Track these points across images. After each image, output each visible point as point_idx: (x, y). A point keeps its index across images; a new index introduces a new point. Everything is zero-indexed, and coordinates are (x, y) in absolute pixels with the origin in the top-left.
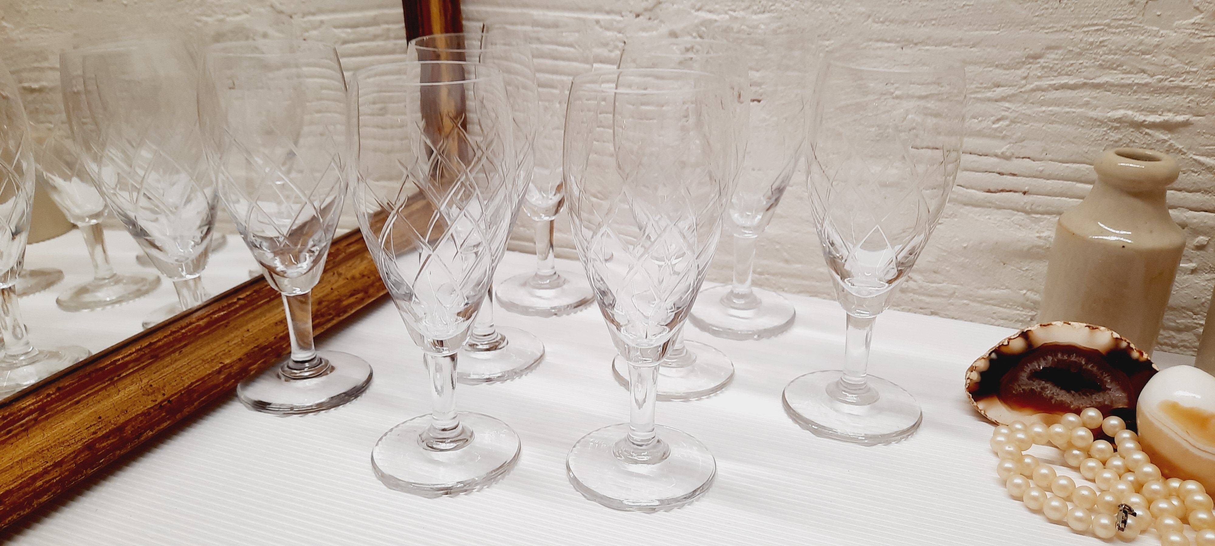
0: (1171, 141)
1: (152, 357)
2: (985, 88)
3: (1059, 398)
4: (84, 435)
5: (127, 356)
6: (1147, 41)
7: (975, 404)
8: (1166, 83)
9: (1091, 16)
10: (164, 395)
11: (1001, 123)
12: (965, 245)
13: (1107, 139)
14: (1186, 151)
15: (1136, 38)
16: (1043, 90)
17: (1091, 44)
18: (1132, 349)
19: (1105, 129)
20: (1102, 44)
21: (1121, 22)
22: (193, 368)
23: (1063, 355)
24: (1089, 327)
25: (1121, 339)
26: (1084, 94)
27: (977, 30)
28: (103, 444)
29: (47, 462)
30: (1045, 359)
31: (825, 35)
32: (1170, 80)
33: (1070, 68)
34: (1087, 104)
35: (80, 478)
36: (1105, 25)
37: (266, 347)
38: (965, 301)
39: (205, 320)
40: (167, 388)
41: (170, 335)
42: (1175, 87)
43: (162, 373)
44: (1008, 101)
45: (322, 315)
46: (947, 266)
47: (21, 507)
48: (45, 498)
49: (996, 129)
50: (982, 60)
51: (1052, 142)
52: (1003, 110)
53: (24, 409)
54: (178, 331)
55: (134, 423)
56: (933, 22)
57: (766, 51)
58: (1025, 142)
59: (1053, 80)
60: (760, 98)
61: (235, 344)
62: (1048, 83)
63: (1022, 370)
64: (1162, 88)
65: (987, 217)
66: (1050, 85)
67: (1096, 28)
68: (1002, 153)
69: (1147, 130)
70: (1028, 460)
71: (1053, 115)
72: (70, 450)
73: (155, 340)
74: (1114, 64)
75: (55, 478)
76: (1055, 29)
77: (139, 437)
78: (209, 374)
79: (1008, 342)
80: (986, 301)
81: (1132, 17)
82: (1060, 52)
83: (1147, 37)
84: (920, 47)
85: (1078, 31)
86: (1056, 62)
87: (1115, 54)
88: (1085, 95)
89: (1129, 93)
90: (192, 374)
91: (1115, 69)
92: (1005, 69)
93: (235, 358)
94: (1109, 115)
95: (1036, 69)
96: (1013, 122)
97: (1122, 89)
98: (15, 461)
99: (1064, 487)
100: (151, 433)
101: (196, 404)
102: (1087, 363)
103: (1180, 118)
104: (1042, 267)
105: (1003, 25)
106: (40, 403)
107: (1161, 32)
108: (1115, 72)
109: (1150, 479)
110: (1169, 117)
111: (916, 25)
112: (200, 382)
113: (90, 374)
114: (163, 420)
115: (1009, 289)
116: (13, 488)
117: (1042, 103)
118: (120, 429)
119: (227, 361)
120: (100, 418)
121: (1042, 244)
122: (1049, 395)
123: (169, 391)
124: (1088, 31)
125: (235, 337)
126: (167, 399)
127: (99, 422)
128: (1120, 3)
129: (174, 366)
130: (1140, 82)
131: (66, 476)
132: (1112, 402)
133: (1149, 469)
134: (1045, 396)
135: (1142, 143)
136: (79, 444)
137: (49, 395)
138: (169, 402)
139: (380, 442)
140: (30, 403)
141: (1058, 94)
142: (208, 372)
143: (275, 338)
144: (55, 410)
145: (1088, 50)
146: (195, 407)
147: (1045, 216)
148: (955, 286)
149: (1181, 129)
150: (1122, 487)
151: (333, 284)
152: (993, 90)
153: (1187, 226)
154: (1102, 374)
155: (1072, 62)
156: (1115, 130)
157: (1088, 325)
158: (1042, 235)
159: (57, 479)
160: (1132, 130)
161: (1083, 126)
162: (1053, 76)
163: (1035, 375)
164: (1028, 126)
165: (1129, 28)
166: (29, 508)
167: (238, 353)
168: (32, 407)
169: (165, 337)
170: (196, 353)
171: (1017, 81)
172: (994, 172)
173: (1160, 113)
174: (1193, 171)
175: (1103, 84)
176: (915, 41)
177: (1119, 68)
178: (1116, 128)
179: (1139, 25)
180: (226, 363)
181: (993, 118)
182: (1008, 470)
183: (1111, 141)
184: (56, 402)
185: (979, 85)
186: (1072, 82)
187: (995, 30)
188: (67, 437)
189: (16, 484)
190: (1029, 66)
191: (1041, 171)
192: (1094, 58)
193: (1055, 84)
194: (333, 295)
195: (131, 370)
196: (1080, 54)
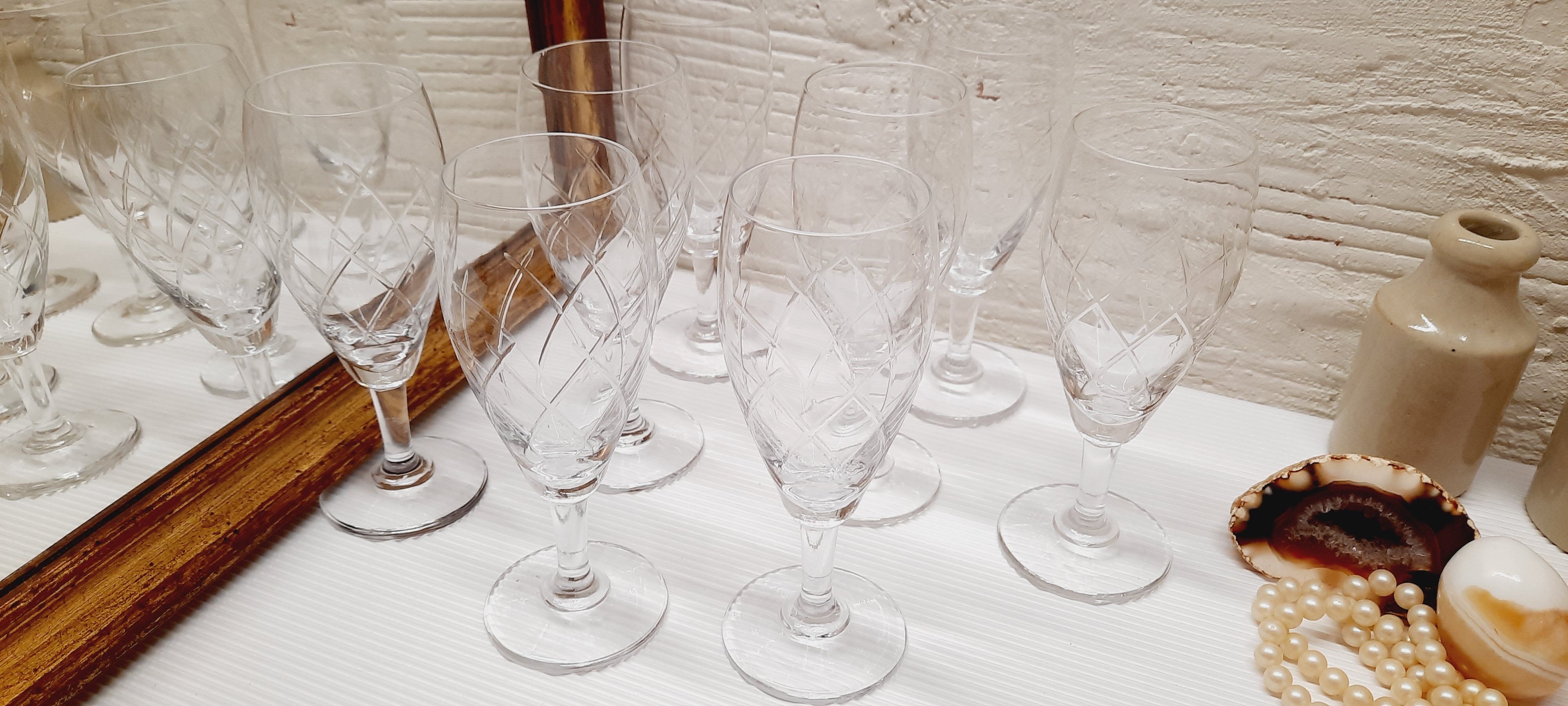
0: (1539, 193)
1: (210, 483)
2: (1299, 104)
3: (1346, 551)
4: (134, 589)
5: (179, 487)
6: (1523, 58)
7: (1239, 548)
8: (1543, 116)
9: (1452, 19)
10: (229, 523)
11: (1315, 151)
12: (1254, 304)
13: (1454, 184)
14: (1557, 207)
15: (1509, 53)
16: (1376, 113)
17: (1447, 57)
18: (1444, 498)
19: (1453, 170)
20: (1462, 58)
21: (1492, 30)
22: (263, 482)
23: (1355, 498)
24: (1393, 465)
25: (1433, 485)
26: (1431, 121)
27: (1294, 26)
28: (158, 599)
29: (92, 631)
30: (1332, 501)
31: (1088, 17)
32: (1547, 113)
33: (1415, 87)
34: (1432, 135)
35: (132, 645)
36: (1469, 33)
37: (353, 442)
38: (1248, 371)
39: (275, 423)
40: (231, 515)
41: (231, 451)
42: (1553, 123)
43: (225, 496)
44: (1328, 124)
45: (424, 388)
46: (1228, 327)
47: (64, 691)
48: (92, 676)
49: (1308, 159)
50: (1298, 67)
51: (1381, 181)
52: (1320, 135)
53: (56, 576)
54: (241, 444)
55: (193, 567)
56: (1236, 11)
57: (1007, 32)
58: (1345, 178)
59: (1391, 100)
60: (995, 95)
61: (314, 443)
62: (1383, 103)
63: (1302, 511)
64: (1536, 123)
65: (1286, 270)
66: (1386, 107)
67: (1457, 36)
68: (1313, 190)
69: (1509, 177)
70: (1294, 641)
71: (1385, 146)
72: (119, 611)
73: (213, 461)
74: (1475, 85)
75: (104, 649)
76: (1400, 34)
77: (199, 583)
78: (284, 489)
79: (1289, 476)
80: (1274, 372)
81: (1508, 24)
82: (1404, 64)
83: (1524, 53)
84: (1215, 42)
85: (1431, 38)
86: (1398, 77)
87: (1478, 73)
88: (1431, 123)
89: (1491, 126)
90: (262, 491)
91: (1476, 93)
92: (1327, 81)
93: (314, 462)
94: (1460, 152)
95: (1370, 85)
96: (1331, 151)
97: (1481, 120)
98: (52, 635)
99: (1334, 684)
100: (216, 575)
101: (269, 530)
102: (1385, 510)
103: (1555, 164)
104: (1352, 338)
105: (1330, 22)
106: (76, 565)
107: (1546, 48)
108: (1475, 96)
109: (1442, 682)
110: (1540, 161)
111: (1213, 12)
112: (273, 501)
113: (134, 518)
114: (230, 556)
115: (1306, 360)
116: (52, 670)
117: (1372, 130)
118: (178, 576)
119: (305, 468)
120: (152, 564)
121: (1354, 309)
122: (1333, 547)
123: (235, 518)
124: (1446, 39)
125: (314, 433)
126: (233, 530)
127: (152, 570)
128: (1494, 4)
129: (239, 484)
130: (1508, 113)
131: (115, 646)
132: (1411, 561)
133: (1443, 669)
134: (1328, 546)
135: (1500, 192)
136: (128, 602)
137: (86, 553)
138: (236, 532)
139: (496, 589)
140: (64, 566)
141: (1396, 120)
142: (282, 486)
143: (364, 428)
144: (96, 569)
145: (1442, 64)
146: (268, 535)
147: (1362, 275)
148: (1236, 351)
149: (1555, 178)
150: (1406, 687)
151: (436, 343)
152: (1308, 107)
153: (1546, 301)
154: (1403, 526)
155: (1418, 78)
156: (1466, 172)
157: (1393, 462)
158: (1354, 298)
159: (105, 651)
160: (1488, 174)
161: (1423, 164)
162: (1391, 95)
163: (1319, 519)
164: (1350, 157)
165: (1502, 40)
166: (74, 692)
167: (318, 454)
168: (67, 572)
169: (225, 454)
170: (265, 464)
171: (1342, 98)
172: (1300, 214)
173: (1529, 155)
174: (1563, 234)
175: (1459, 111)
176: (1210, 35)
177: (1480, 92)
178: (1468, 170)
179: (1516, 36)
180: (303, 470)
181: (1305, 144)
182: (1269, 657)
183: (1460, 186)
184: (96, 560)
185: (1291, 100)
186: (1415, 106)
187: (1318, 28)
188: (113, 596)
189: (55, 664)
190: (1361, 79)
191: (1363, 218)
192: (1450, 76)
193: (1392, 106)
194: (437, 357)
195: (186, 503)
196: (1431, 69)
